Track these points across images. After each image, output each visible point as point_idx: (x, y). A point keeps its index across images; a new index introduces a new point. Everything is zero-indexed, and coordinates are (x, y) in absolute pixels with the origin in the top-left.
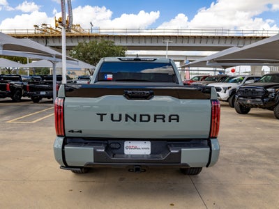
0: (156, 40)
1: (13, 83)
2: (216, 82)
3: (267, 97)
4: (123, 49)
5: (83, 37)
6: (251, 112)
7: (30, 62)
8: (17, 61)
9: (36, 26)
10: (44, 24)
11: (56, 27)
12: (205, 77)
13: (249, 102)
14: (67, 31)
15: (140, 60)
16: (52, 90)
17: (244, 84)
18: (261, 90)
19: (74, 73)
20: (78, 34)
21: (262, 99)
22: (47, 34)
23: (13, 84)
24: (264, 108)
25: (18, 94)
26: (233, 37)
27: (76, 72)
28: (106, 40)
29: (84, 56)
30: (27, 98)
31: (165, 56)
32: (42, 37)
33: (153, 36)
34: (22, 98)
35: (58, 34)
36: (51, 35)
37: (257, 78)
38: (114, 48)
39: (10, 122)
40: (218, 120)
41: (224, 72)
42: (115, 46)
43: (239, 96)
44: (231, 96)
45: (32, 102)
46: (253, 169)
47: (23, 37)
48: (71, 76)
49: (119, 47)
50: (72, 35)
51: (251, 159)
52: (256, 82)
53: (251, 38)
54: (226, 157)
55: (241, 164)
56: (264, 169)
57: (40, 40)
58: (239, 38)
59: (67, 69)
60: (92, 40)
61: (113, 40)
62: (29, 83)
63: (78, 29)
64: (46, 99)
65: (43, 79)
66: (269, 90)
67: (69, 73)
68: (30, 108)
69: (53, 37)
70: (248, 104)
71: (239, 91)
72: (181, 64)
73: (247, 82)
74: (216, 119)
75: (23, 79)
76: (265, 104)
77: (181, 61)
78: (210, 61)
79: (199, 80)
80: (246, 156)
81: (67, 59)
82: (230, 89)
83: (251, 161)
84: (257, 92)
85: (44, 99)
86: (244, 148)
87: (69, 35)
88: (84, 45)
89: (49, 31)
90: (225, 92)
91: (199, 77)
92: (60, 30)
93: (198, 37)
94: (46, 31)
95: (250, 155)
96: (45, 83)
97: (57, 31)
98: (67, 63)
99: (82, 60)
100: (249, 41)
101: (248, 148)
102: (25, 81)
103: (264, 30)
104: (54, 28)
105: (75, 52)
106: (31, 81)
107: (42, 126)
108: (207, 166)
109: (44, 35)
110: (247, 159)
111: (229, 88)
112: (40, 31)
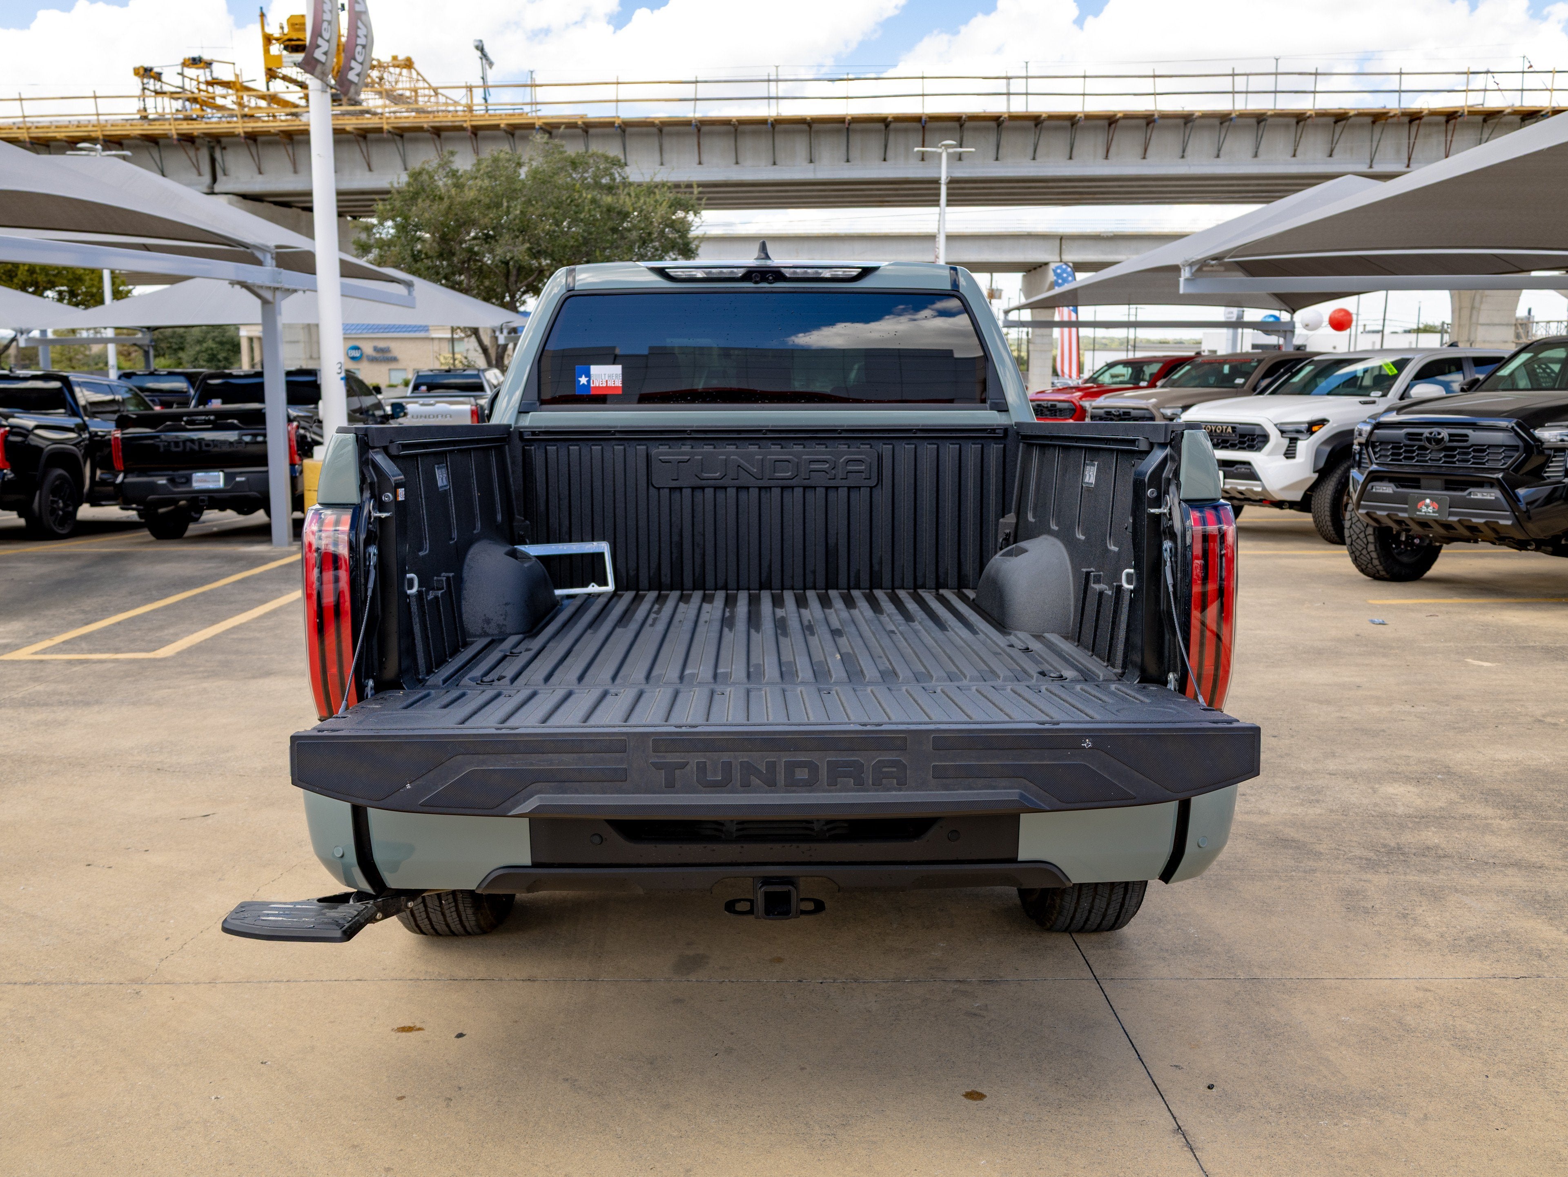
0: (874, 144)
1: (27, 421)
2: (1239, 391)
3: (1536, 476)
4: (677, 205)
5: (438, 132)
6: (1442, 566)
7: (118, 295)
8: (39, 292)
9: (146, 73)
10: (196, 62)
11: (271, 74)
12: (1171, 366)
13: (1428, 508)
14: (335, 99)
15: (777, 274)
16: (262, 459)
17: (1406, 403)
18: (1499, 437)
19: (383, 356)
20: (406, 117)
21: (1508, 487)
22: (214, 122)
23: (25, 432)
24: (1521, 545)
25: (56, 491)
26: (1340, 118)
27: (397, 349)
28: (573, 149)
29: (446, 253)
30: (112, 512)
31: (931, 238)
32: (188, 139)
33: (857, 120)
34: (86, 512)
35: (282, 121)
36: (240, 127)
37: (1480, 362)
38: (624, 200)
39: (23, 654)
40: (1226, 613)
41: (1288, 330)
42: (626, 184)
43: (1374, 477)
44: (1323, 473)
45: (146, 534)
46: (1436, 896)
47: (71, 144)
48: (369, 374)
49: (651, 189)
50: (368, 122)
51: (1432, 836)
52: (1472, 386)
53: (1451, 116)
54: (1290, 832)
55: (1371, 865)
56: (1503, 892)
57: (177, 159)
58: (1378, 118)
59: (350, 332)
60: (489, 151)
61: (613, 150)
62: (123, 422)
63: (403, 83)
64: (230, 518)
65: (203, 400)
66: (1549, 434)
67: (355, 355)
68: (140, 569)
69: (252, 138)
70: (1424, 524)
71: (1369, 443)
72: (1028, 289)
73: (1423, 390)
74: (1213, 610)
75: (84, 396)
76: (1522, 518)
77: (1032, 269)
78: (1202, 267)
79: (1135, 381)
80: (1402, 823)
81: (348, 270)
82: (1322, 434)
83: (1426, 850)
84: (1480, 449)
85: (215, 518)
86: (1395, 776)
87: (350, 124)
88: (442, 182)
89: (229, 100)
90: (1290, 454)
91: (1137, 366)
92: (293, 95)
93: (1129, 117)
94: (208, 103)
95: (1422, 819)
96: (219, 421)
97: (273, 99)
98: (345, 294)
99: (434, 275)
100: (1436, 141)
101: (1417, 780)
102: (95, 410)
103: (1530, 70)
104: (260, 84)
105: (388, 230)
106: (131, 410)
107: (213, 674)
108: (1167, 876)
109: (197, 128)
110: (1408, 838)
111: (1311, 427)
112: (170, 106)
